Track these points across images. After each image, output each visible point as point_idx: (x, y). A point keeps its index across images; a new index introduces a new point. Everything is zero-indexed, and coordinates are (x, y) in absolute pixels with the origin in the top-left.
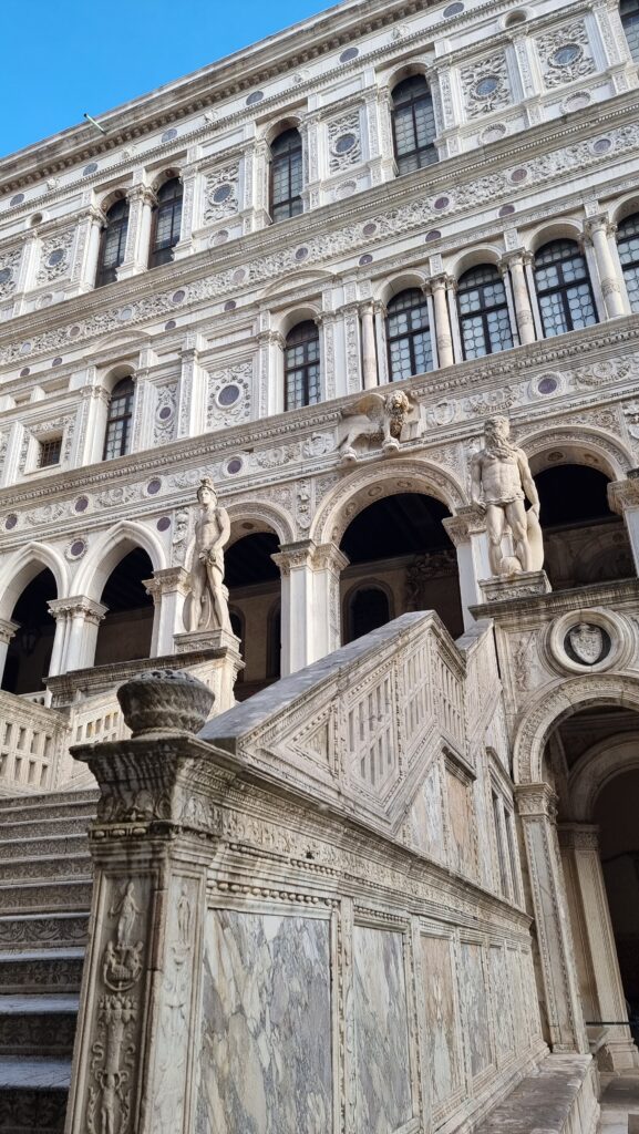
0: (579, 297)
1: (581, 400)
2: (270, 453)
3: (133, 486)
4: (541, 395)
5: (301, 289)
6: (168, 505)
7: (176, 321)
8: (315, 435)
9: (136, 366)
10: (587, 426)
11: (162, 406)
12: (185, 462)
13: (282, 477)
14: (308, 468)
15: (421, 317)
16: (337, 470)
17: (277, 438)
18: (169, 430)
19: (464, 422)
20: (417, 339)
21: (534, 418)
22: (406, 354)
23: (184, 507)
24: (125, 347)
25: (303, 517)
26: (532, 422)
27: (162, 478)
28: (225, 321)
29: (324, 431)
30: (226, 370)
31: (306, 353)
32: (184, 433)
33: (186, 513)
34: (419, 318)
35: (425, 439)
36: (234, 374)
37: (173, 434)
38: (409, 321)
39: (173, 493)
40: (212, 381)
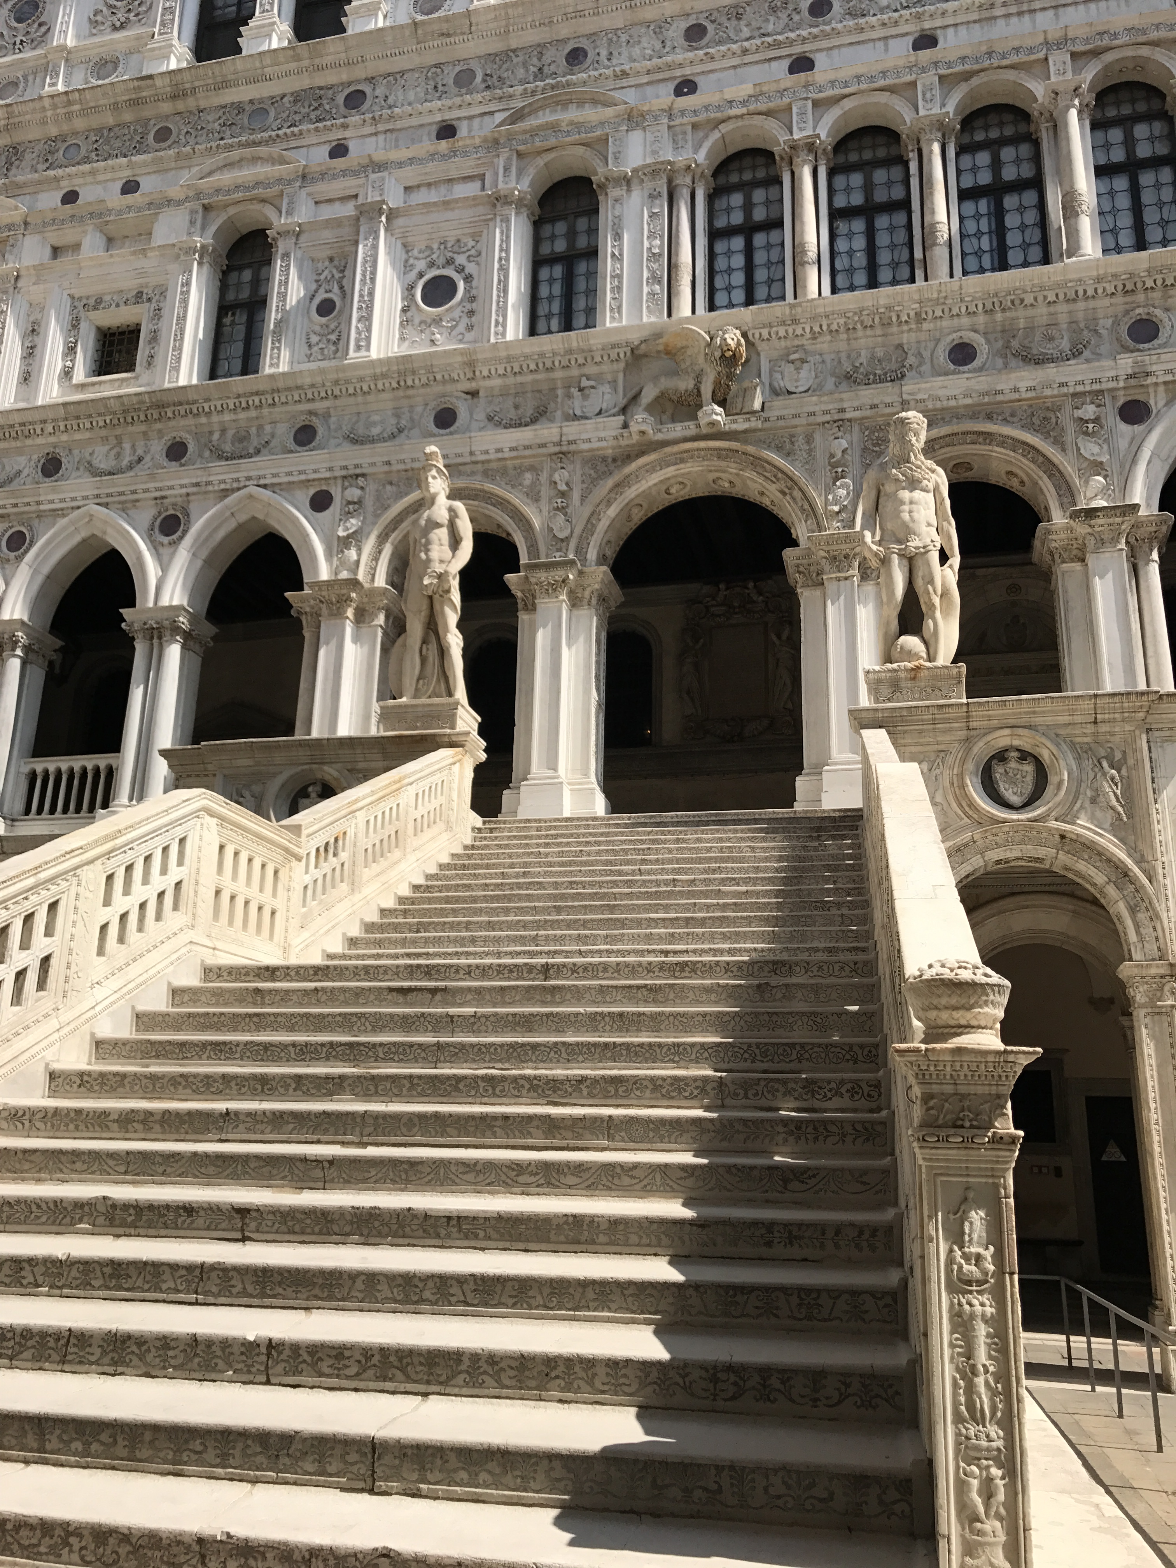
0: (1021, 209)
1: (1011, 385)
2: (507, 402)
3: (267, 429)
4: (954, 367)
5: (573, 122)
6: (331, 469)
7: (352, 145)
9: (275, 217)
10: (1017, 430)
11: (321, 296)
13: (528, 448)
14: (572, 437)
15: (768, 203)
17: (520, 379)
18: (333, 337)
19: (830, 394)
20: (759, 239)
21: (940, 405)
22: (738, 261)
23: (358, 476)
24: (257, 178)
25: (560, 520)
27: (318, 421)
29: (599, 376)
30: (435, 245)
31: (572, 235)
32: (360, 349)
33: (361, 488)
34: (766, 203)
35: (766, 414)
36: (449, 255)
37: (339, 347)
38: (747, 206)
39: (338, 449)
40: (410, 261)
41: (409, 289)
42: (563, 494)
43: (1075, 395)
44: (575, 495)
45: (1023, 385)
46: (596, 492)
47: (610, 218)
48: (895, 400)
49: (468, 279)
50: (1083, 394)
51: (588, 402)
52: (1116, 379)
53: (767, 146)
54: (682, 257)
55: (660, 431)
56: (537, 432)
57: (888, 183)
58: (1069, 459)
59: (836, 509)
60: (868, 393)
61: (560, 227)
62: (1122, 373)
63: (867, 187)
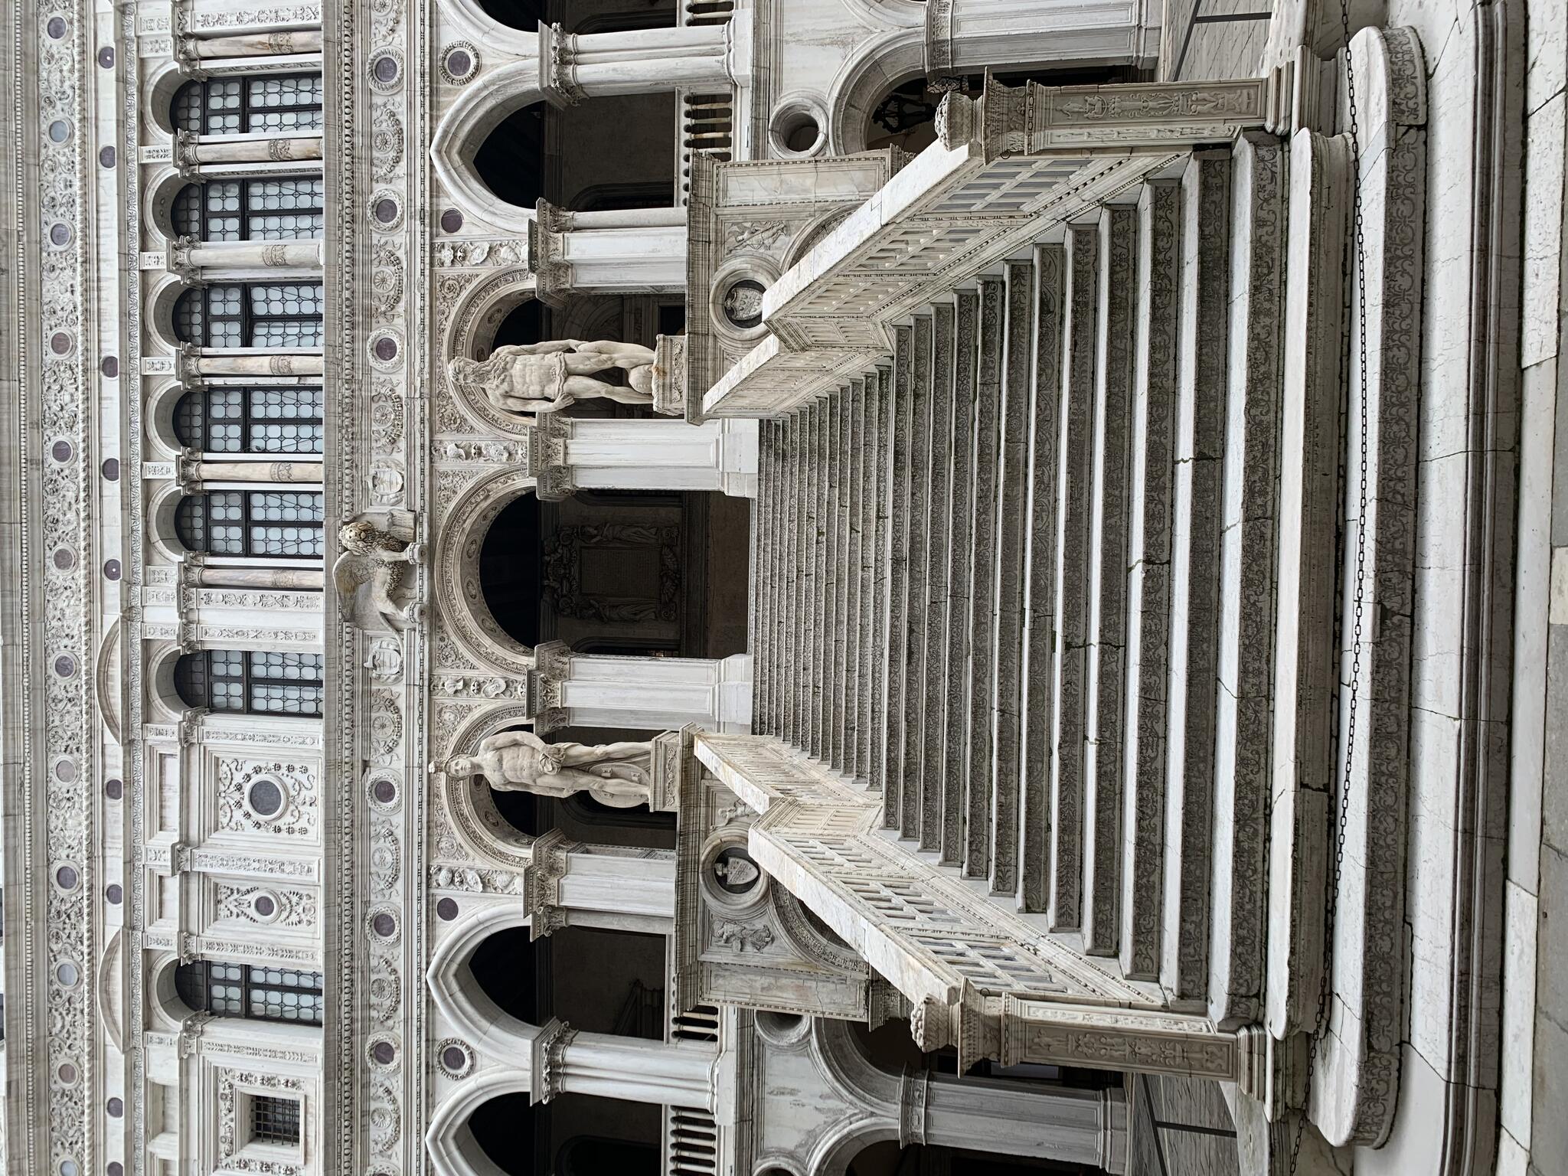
0: (268, 301)
1: (418, 312)
2: (378, 734)
3: (374, 962)
4: (396, 357)
5: (126, 670)
6: (419, 899)
7: (109, 882)
8: (369, 664)
9: (169, 954)
10: (454, 310)
11: (252, 911)
12: (357, 871)
13: (421, 716)
14: (417, 676)
15: (226, 503)
16: (430, 635)
17: (358, 722)
18: (295, 899)
19: (408, 456)
20: (258, 516)
21: (427, 370)
22: (274, 533)
23: (428, 873)
24: (128, 974)
25: (489, 688)
26: (431, 373)
27: (372, 911)
28: (139, 798)
29: (365, 651)
30: (222, 801)
31: (227, 679)
32: (309, 871)
33: (440, 870)
34: (227, 506)
35: (418, 509)
36: (232, 788)
37: (305, 893)
38: (227, 523)
39: (401, 892)
40: (233, 824)
41: (258, 825)
42: (466, 685)
43: (432, 264)
44: (468, 673)
45: (419, 303)
46: (468, 655)
47: (221, 639)
48: (418, 403)
49: (258, 770)
50: (432, 258)
51: (387, 660)
52: (423, 233)
53: (177, 502)
54: (268, 577)
55: (421, 599)
56: (408, 708)
57: (226, 405)
58: (486, 272)
59: (506, 455)
60: (411, 426)
61: (219, 688)
62: (419, 228)
63: (226, 422)
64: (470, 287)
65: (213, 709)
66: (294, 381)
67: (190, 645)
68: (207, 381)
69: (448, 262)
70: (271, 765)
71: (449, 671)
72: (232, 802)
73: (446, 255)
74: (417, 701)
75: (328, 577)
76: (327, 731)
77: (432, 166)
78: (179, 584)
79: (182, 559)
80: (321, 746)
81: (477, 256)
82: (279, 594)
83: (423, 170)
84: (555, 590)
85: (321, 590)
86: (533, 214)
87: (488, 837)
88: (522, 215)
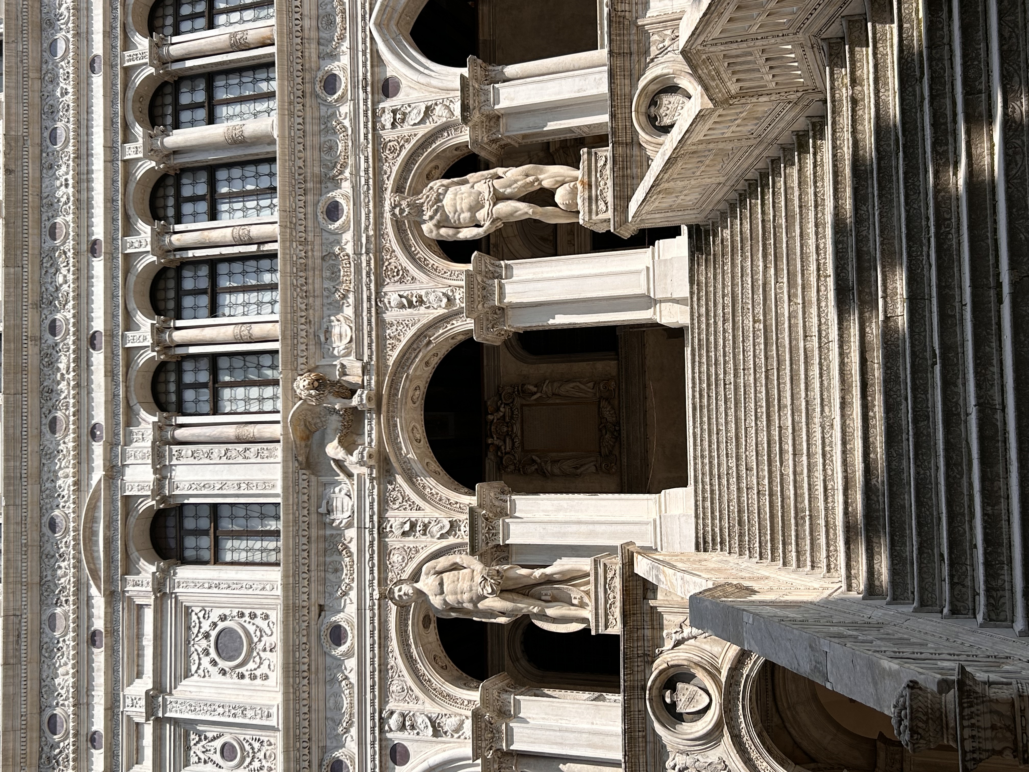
0: (229, 181)
1: (363, 174)
2: (331, 578)
4: (343, 218)
5: (109, 526)
7: (93, 728)
8: (323, 509)
10: (395, 169)
11: (217, 758)
12: (314, 716)
13: (371, 559)
14: (367, 519)
16: (379, 478)
17: (314, 567)
18: (256, 745)
19: (357, 309)
20: (224, 377)
21: (372, 227)
22: (239, 392)
23: (381, 718)
26: (375, 230)
27: (328, 757)
28: (119, 647)
29: (320, 497)
30: (191, 649)
32: (269, 716)
33: (392, 713)
34: (196, 370)
35: (366, 359)
36: (200, 636)
37: (266, 739)
38: (196, 386)
39: (355, 737)
40: (201, 672)
41: (223, 672)
42: (413, 525)
43: (374, 128)
44: (414, 515)
45: (363, 165)
46: (414, 497)
47: (190, 492)
48: (364, 258)
49: (223, 618)
50: (374, 124)
51: (339, 505)
52: (365, 101)
53: (153, 368)
54: (231, 432)
55: (370, 443)
56: (359, 550)
57: (196, 277)
58: (422, 131)
59: (445, 300)
60: (358, 281)
61: (190, 542)
62: (362, 95)
63: (196, 292)
64: (408, 147)
65: (184, 562)
66: (254, 248)
67: (164, 499)
68: (178, 255)
69: (388, 126)
70: (235, 613)
71: (396, 513)
72: (200, 650)
73: (387, 119)
74: (367, 544)
75: (285, 428)
76: (285, 576)
77: (372, 38)
78: (153, 443)
79: (156, 419)
80: (279, 592)
81: (414, 117)
82: (241, 447)
83: (364, 42)
84: (498, 448)
85: (278, 441)
86: (465, 71)
87: (438, 681)
88: (455, 74)
